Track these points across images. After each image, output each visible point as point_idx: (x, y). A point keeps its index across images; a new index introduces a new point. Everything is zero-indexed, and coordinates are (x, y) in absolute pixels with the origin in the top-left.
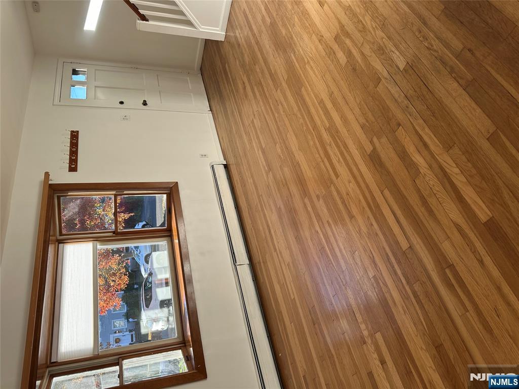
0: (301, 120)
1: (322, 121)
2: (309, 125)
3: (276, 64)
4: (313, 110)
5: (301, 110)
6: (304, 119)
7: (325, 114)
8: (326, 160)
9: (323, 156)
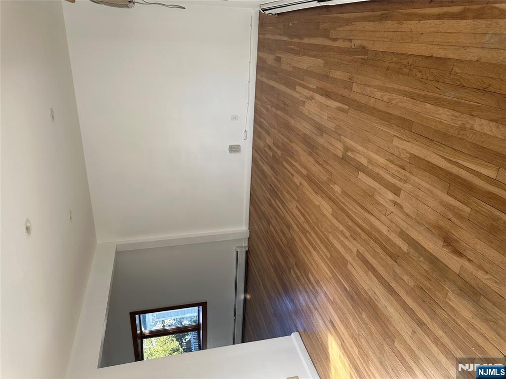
0: (323, 230)
1: (311, 236)
2: (318, 230)
3: (368, 283)
4: (318, 242)
5: (326, 238)
6: (322, 232)
7: (311, 241)
8: (303, 211)
9: (306, 214)
